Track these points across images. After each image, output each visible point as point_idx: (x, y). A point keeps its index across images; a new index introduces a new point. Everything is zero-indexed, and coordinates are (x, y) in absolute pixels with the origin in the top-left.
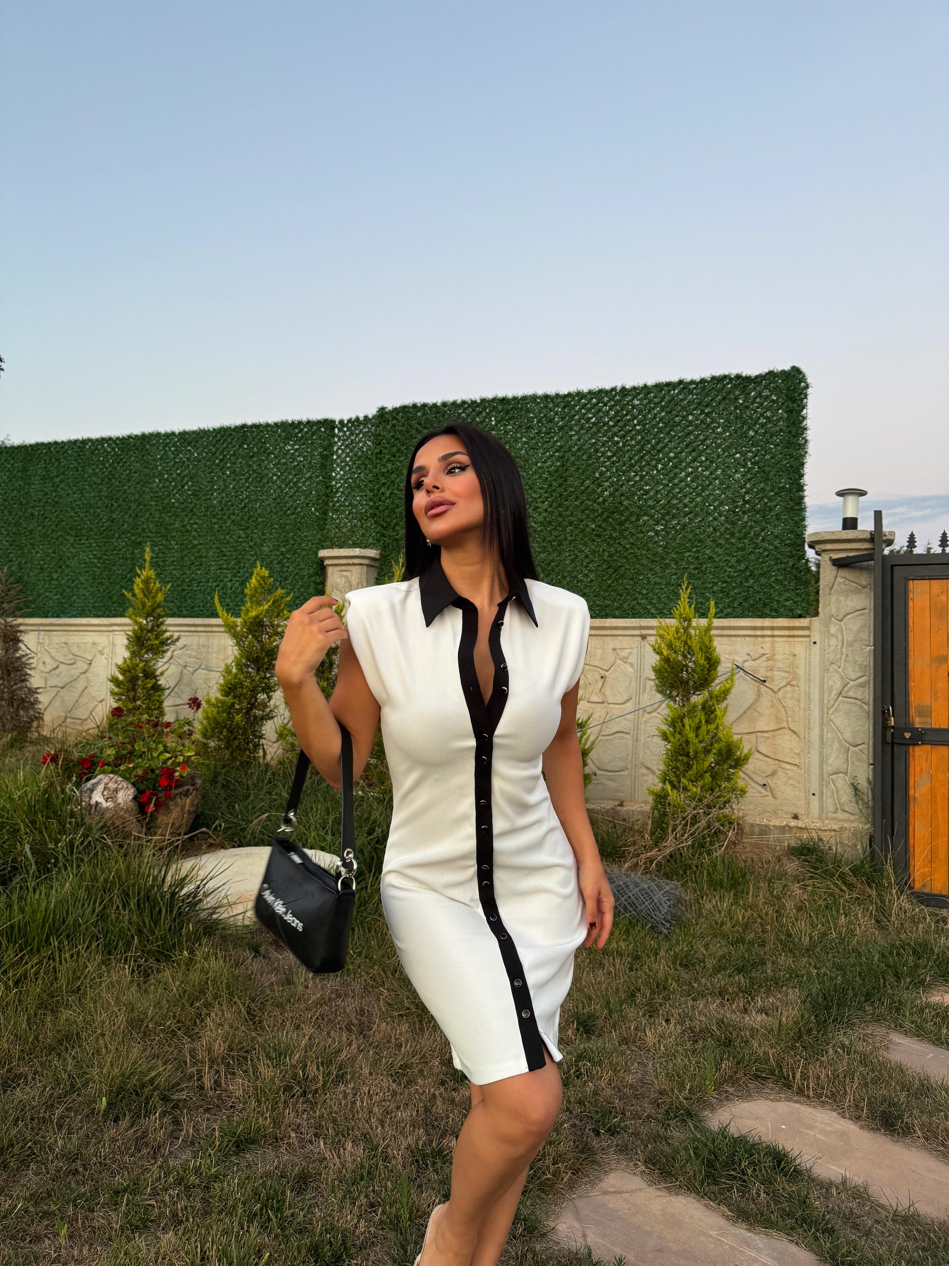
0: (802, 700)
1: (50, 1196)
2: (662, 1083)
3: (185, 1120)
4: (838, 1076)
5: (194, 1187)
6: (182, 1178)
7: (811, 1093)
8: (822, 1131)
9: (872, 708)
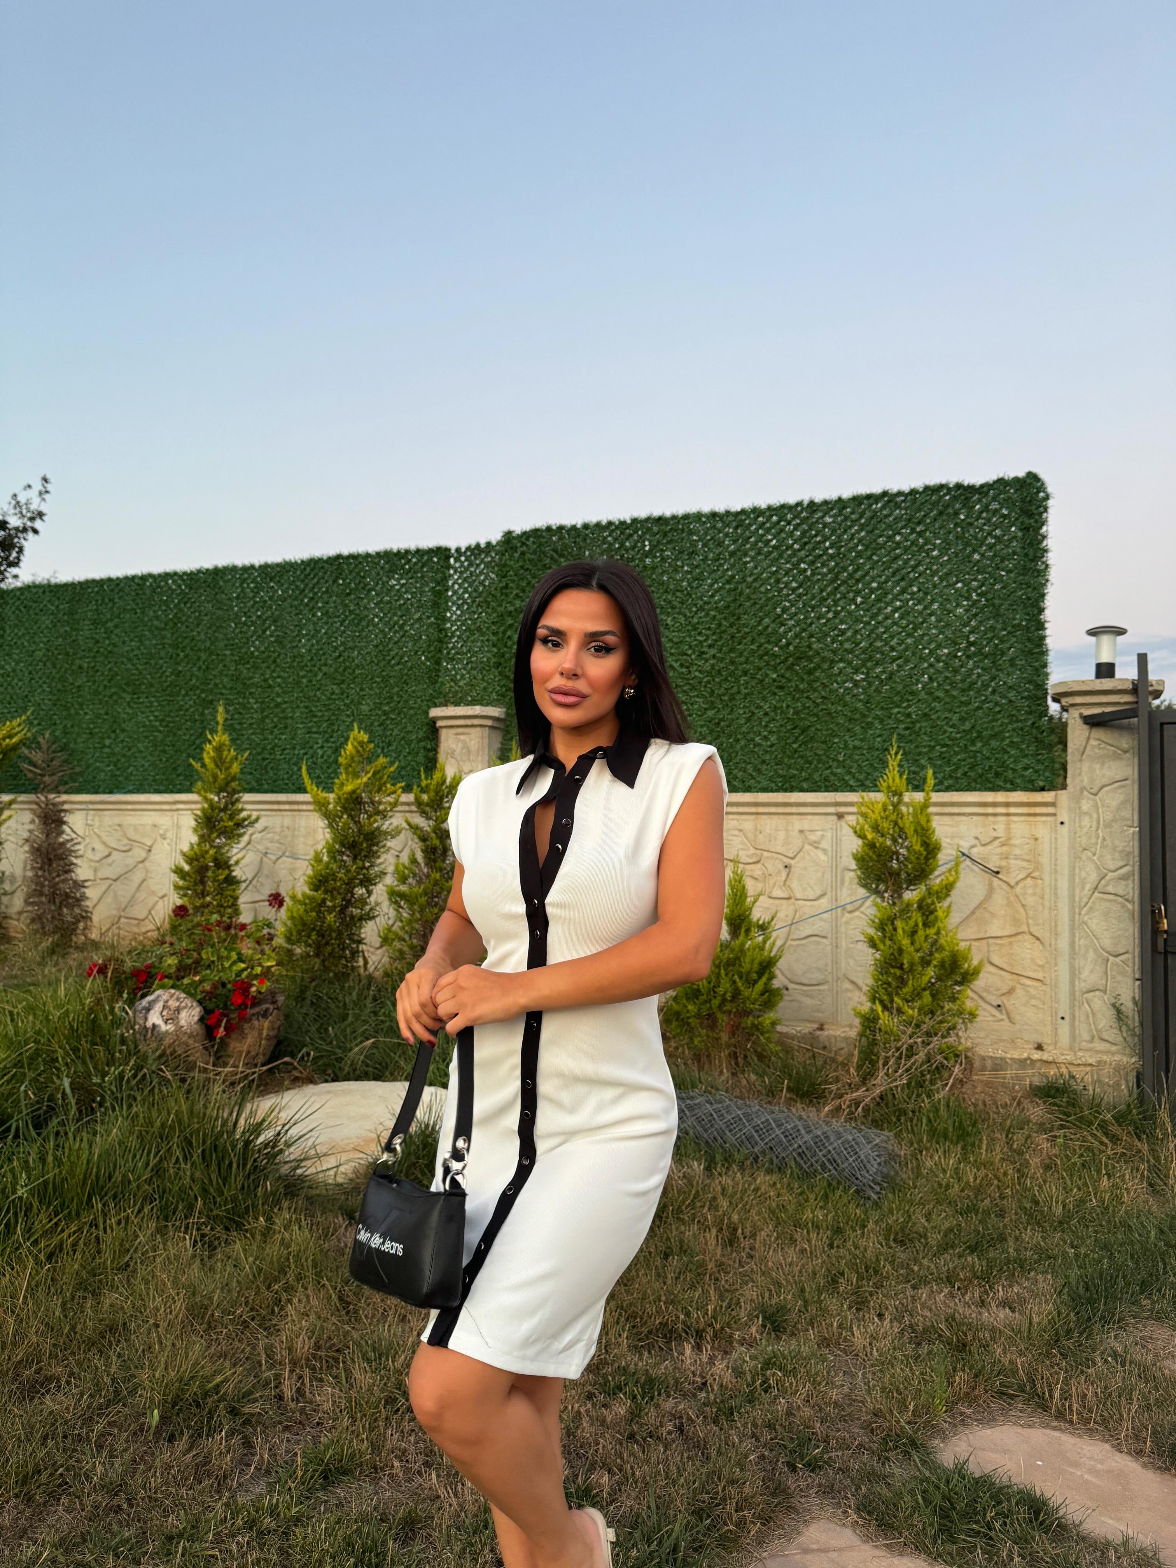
0: (1046, 897)
1: (85, 1541)
2: (876, 1400)
3: (258, 1441)
4: (1110, 1395)
5: (269, 1532)
6: (254, 1521)
7: (1075, 1417)
8: (1092, 1471)
9: (1137, 906)
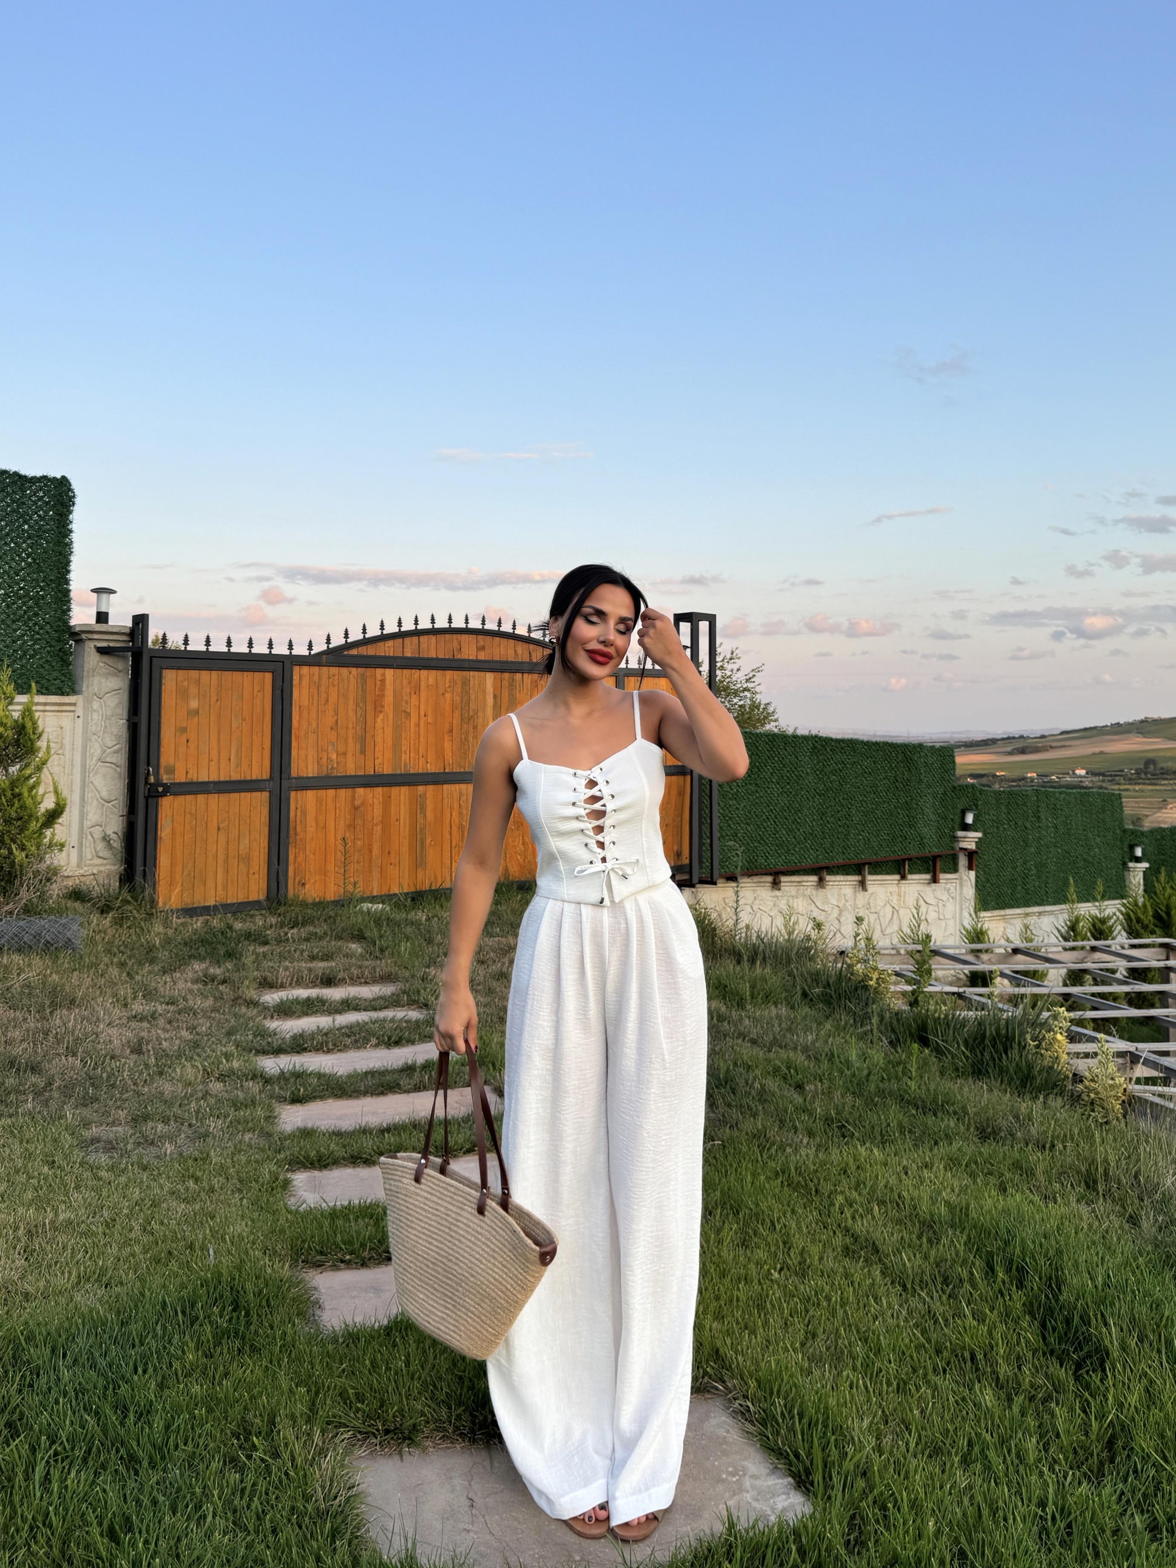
0: (66, 766)
9: (123, 770)
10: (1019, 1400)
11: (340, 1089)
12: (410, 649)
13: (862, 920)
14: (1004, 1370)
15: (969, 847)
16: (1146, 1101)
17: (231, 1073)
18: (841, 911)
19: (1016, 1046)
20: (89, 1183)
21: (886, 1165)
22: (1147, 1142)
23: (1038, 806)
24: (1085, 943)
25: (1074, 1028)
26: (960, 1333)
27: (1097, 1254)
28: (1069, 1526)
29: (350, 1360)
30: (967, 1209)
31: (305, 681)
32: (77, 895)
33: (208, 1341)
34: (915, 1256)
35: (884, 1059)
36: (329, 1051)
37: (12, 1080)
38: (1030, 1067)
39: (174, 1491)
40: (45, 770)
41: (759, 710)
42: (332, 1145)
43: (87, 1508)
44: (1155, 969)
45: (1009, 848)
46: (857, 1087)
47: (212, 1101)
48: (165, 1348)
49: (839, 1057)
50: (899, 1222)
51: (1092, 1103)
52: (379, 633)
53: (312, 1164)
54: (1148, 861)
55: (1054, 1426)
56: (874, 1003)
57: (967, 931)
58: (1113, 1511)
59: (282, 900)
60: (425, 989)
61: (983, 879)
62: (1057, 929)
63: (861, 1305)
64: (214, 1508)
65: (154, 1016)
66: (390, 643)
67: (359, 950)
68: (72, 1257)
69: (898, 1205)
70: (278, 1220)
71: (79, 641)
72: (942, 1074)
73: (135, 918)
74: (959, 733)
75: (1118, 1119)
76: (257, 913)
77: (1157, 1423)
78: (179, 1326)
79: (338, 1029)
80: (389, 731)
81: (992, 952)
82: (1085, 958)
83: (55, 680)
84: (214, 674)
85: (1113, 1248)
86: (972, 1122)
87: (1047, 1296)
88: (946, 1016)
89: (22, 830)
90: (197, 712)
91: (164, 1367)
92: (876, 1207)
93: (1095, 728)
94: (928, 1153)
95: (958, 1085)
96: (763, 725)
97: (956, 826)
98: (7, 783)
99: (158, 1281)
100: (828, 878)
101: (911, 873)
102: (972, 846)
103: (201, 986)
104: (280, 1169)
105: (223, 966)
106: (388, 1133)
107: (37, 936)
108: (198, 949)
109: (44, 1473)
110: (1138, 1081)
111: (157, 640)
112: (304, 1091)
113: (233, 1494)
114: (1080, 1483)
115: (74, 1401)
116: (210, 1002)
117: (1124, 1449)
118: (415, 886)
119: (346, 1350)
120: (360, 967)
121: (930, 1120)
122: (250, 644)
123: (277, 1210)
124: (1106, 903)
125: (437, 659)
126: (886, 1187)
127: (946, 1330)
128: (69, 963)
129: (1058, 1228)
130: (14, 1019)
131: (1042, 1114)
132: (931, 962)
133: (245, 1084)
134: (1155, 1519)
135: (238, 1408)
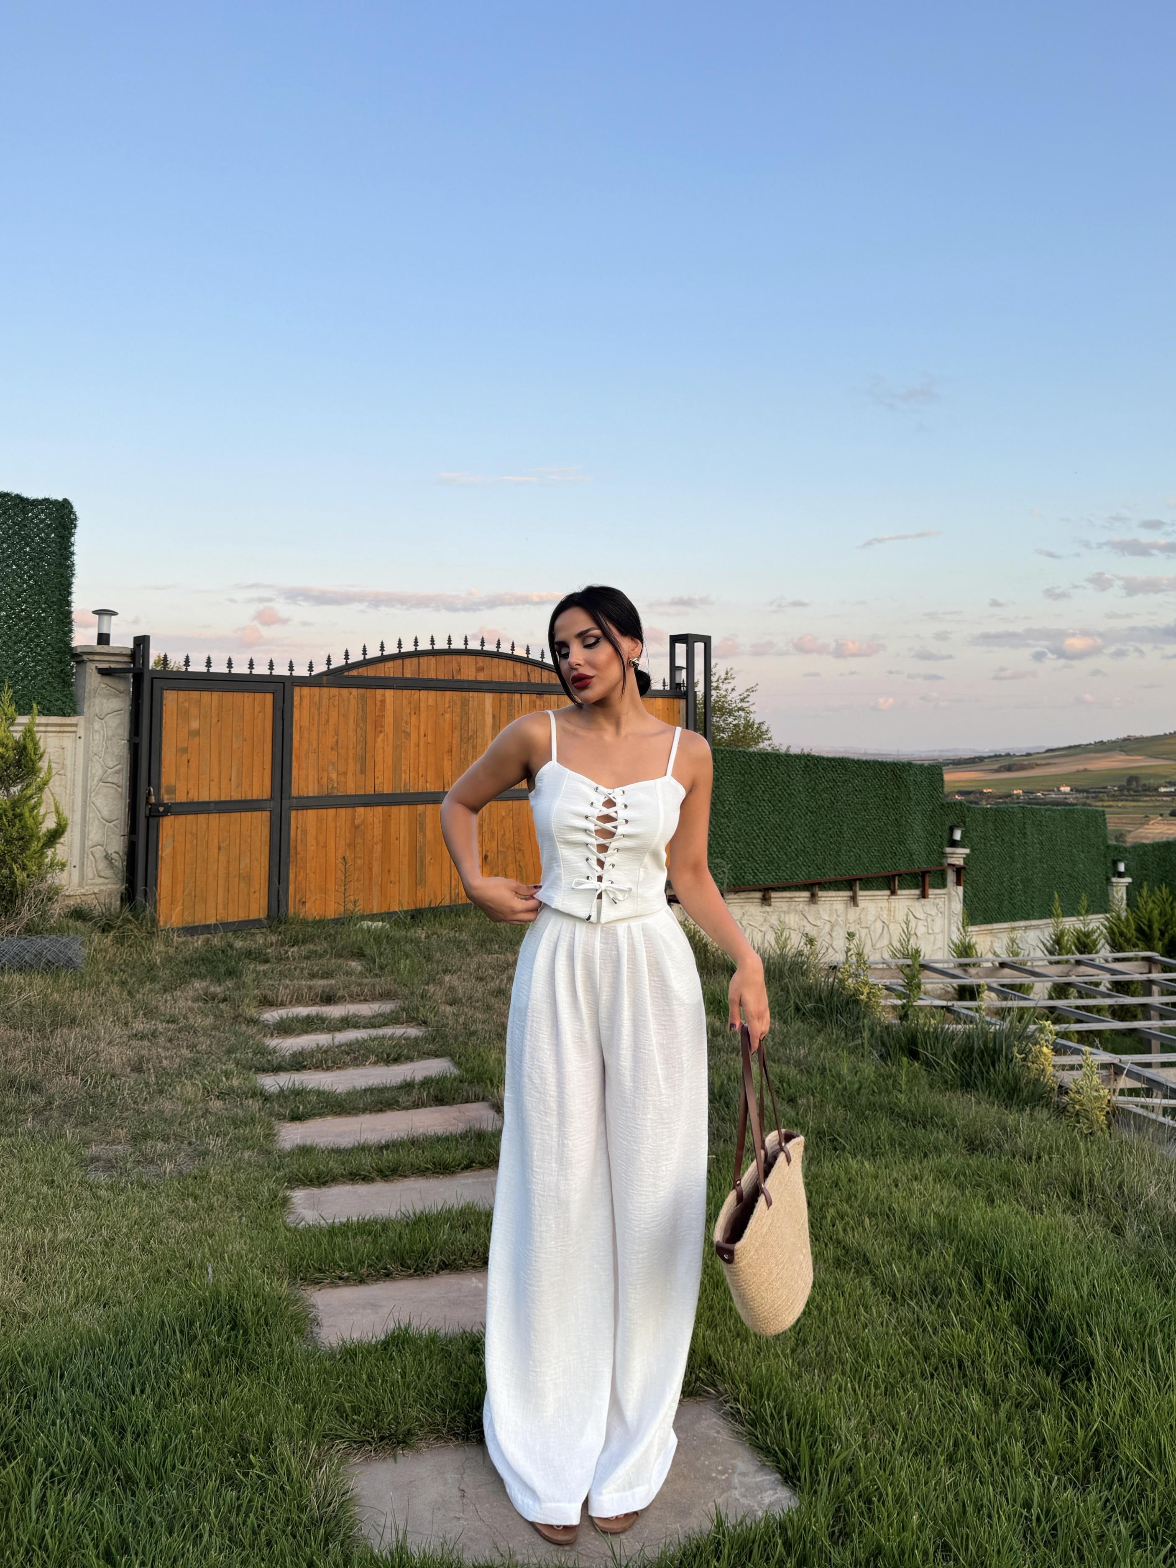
9: (124, 790)
10: (1005, 1407)
11: (339, 1107)
12: (409, 670)
13: (854, 936)
14: (991, 1376)
15: (957, 863)
16: (1130, 1112)
17: (231, 1090)
18: (833, 926)
19: (1003, 1059)
20: (88, 1202)
21: (876, 1177)
22: (1130, 1152)
23: (1025, 823)
24: (1069, 957)
25: (1059, 1041)
26: (949, 1342)
27: (1083, 1264)
28: (1055, 1528)
29: (347, 1375)
30: (956, 1220)
31: (306, 702)
32: (79, 914)
33: (206, 1360)
34: (905, 1268)
35: (875, 1072)
36: (328, 1069)
37: (12, 1100)
38: (1017, 1079)
39: (171, 1511)
40: (46, 790)
41: (752, 728)
42: (331, 1163)
43: (83, 1530)
44: (1138, 982)
45: (996, 864)
46: (848, 1100)
47: (212, 1119)
48: (163, 1367)
49: (830, 1071)
50: (890, 1234)
51: (1077, 1115)
52: (379, 654)
53: (311, 1181)
54: (1131, 876)
55: (1040, 1434)
56: (864, 1017)
57: (955, 945)
58: (1098, 1517)
59: (283, 918)
60: (424, 1007)
61: (971, 894)
62: (1043, 943)
63: (852, 1313)
64: (211, 1527)
65: (154, 1034)
66: (390, 664)
67: (359, 968)
68: (70, 1277)
69: (888, 1217)
70: (277, 1238)
71: (80, 663)
72: (931, 1086)
73: (136, 937)
74: (948, 751)
75: (1102, 1130)
76: (257, 931)
77: (1142, 1431)
78: (177, 1346)
79: (337, 1047)
80: (389, 750)
81: (979, 966)
82: (1070, 971)
83: (57, 701)
84: (216, 695)
85: (1098, 1258)
86: (960, 1134)
87: (1033, 1306)
88: (935, 1029)
89: (23, 849)
90: (197, 733)
91: (162, 1387)
92: (867, 1219)
93: (1079, 746)
94: (918, 1166)
95: (947, 1098)
96: (757, 743)
97: (945, 843)
98: (9, 804)
99: (157, 1300)
100: (820, 893)
101: (901, 888)
102: (960, 862)
103: (201, 1004)
104: (279, 1187)
105: (223, 984)
106: (387, 1150)
107: (38, 955)
108: (199, 967)
109: (41, 1495)
110: (1122, 1092)
111: (159, 660)
112: (304, 1109)
113: (230, 1512)
114: (1065, 1488)
115: (71, 1423)
116: (210, 1020)
117: (1109, 1457)
118: (415, 904)
119: (343, 1366)
120: (360, 985)
121: (920, 1132)
122: (251, 665)
123: (276, 1228)
124: (1090, 917)
125: (437, 680)
126: (876, 1199)
127: (935, 1338)
128: (70, 982)
129: (1045, 1239)
130: (15, 1038)
131: (1028, 1126)
132: (920, 976)
133: (245, 1102)
134: (1140, 1525)
135: (235, 1427)
